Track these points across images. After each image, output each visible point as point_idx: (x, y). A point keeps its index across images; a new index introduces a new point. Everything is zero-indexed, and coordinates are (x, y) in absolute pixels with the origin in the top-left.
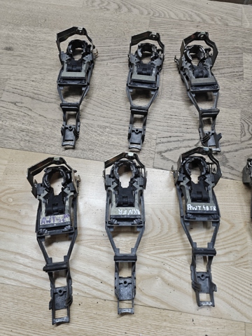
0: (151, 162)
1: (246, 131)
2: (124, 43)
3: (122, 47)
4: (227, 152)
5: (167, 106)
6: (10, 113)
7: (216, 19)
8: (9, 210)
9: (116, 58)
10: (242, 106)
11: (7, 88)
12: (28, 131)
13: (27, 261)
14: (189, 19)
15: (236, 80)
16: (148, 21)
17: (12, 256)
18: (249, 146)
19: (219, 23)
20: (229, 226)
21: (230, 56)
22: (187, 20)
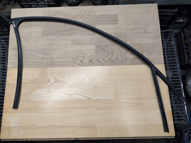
0: (71, 65)
5: (74, 47)
6: (29, 57)
8: (36, 84)
11: (26, 50)
12: (36, 62)
13: (43, 95)
17: (40, 95)
20: (92, 78)
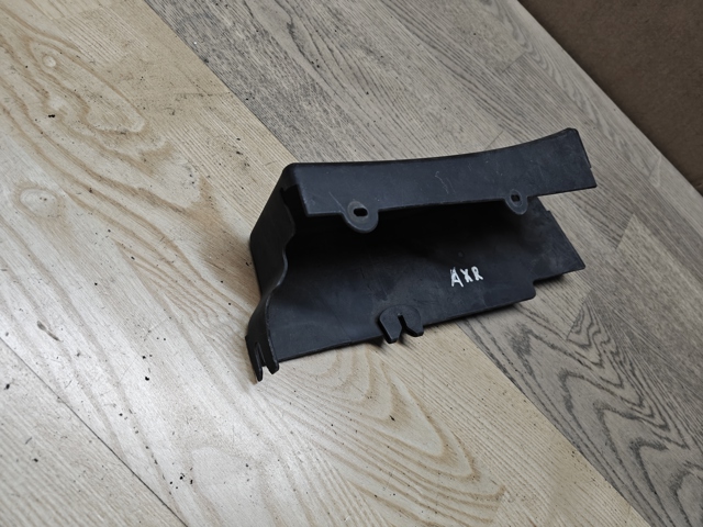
1: (584, 329)
2: (464, 44)
3: (457, 46)
4: (536, 337)
7: (617, 138)
9: (439, 51)
10: (595, 284)
14: (579, 104)
15: (606, 241)
16: (518, 54)
18: (577, 356)
19: (619, 147)
21: (613, 201)
22: (575, 103)
